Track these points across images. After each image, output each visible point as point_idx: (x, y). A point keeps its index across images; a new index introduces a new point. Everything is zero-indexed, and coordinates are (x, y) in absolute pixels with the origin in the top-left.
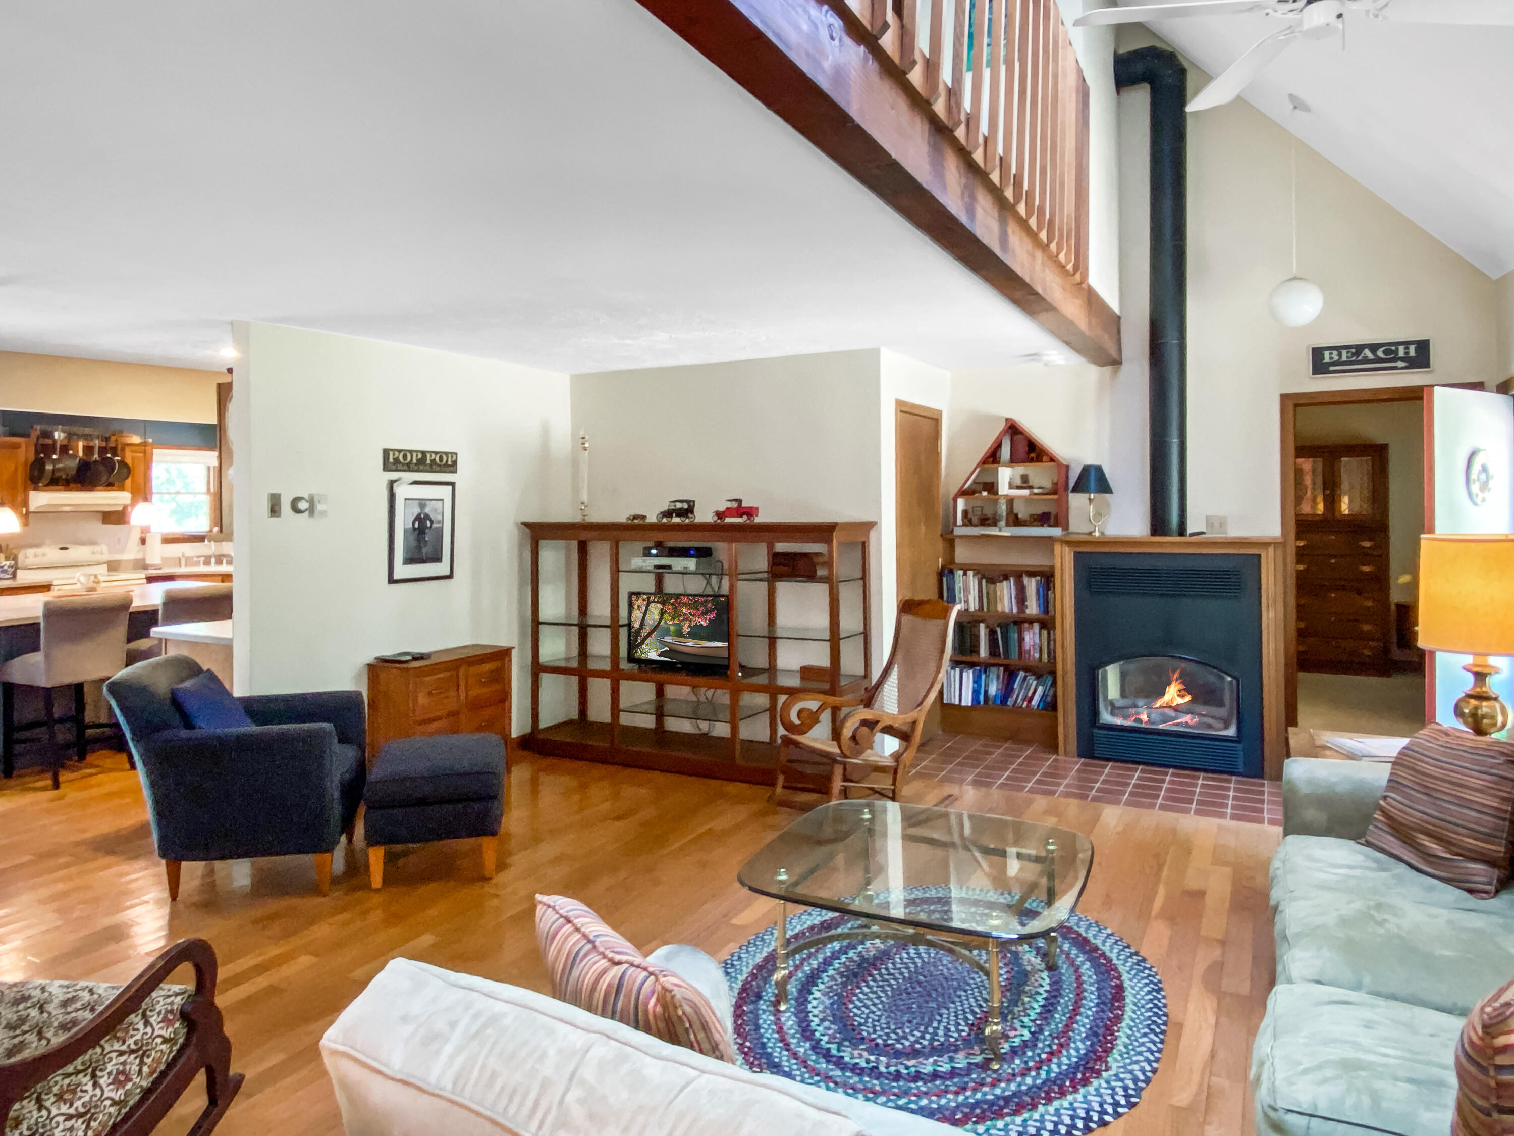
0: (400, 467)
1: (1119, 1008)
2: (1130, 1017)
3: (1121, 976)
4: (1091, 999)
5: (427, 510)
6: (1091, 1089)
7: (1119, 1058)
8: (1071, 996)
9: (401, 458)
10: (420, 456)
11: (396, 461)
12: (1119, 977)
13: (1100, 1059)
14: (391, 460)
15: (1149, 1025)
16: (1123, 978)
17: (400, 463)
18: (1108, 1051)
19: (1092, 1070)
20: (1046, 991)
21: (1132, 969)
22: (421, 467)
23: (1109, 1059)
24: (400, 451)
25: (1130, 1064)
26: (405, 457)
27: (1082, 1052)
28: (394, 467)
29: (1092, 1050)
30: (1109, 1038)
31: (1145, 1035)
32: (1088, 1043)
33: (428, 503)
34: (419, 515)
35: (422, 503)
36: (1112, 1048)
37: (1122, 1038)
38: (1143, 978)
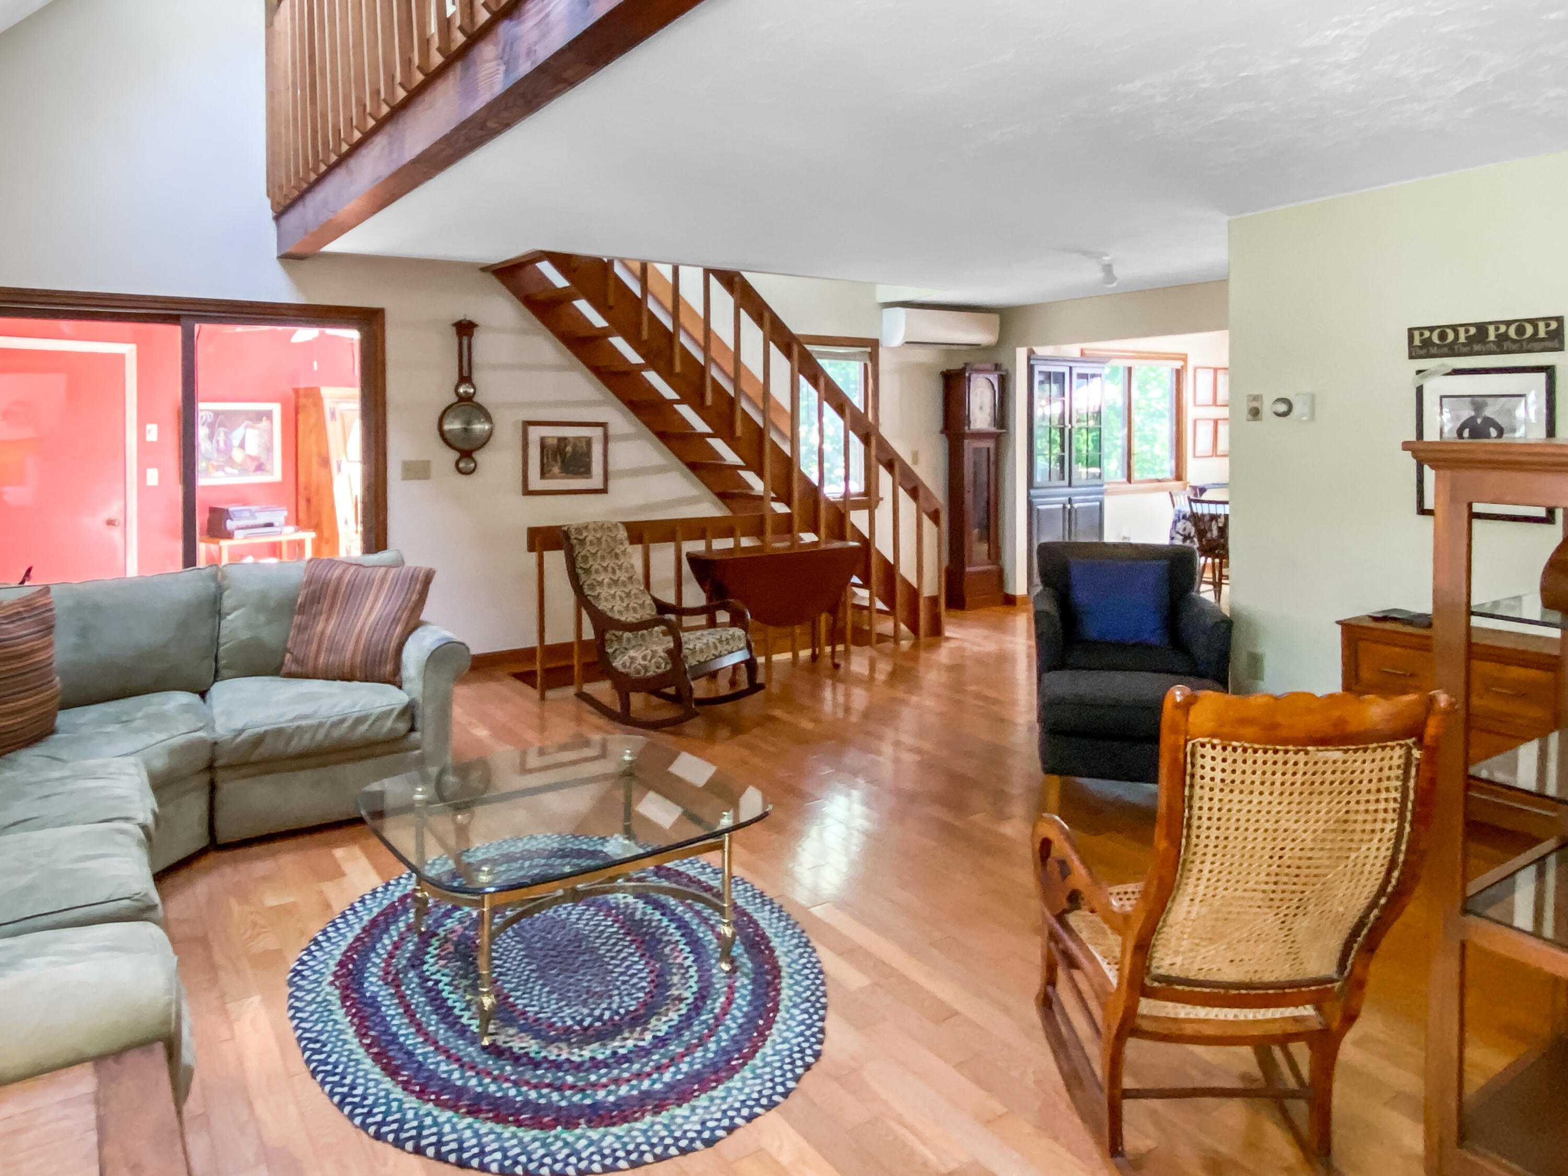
0: (1434, 350)
1: (369, 1046)
2: (351, 1043)
3: (405, 1089)
4: (408, 1037)
5: (1489, 412)
6: (332, 963)
7: (328, 998)
8: (432, 1028)
9: (1436, 339)
10: (1473, 331)
11: (1427, 343)
12: (406, 1086)
13: (346, 988)
14: (1417, 342)
15: (324, 1045)
16: (399, 1089)
17: (1434, 344)
18: (344, 998)
19: (343, 975)
20: (461, 1017)
21: (400, 1109)
22: (1477, 347)
23: (337, 992)
24: (1431, 329)
25: (314, 999)
26: (1443, 336)
27: (366, 985)
28: (1423, 352)
29: (360, 989)
30: (354, 1011)
31: (320, 1033)
32: (368, 994)
33: (1489, 400)
34: (1472, 420)
35: (1478, 402)
36: (343, 1003)
37: (339, 1014)
38: (375, 1104)
